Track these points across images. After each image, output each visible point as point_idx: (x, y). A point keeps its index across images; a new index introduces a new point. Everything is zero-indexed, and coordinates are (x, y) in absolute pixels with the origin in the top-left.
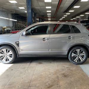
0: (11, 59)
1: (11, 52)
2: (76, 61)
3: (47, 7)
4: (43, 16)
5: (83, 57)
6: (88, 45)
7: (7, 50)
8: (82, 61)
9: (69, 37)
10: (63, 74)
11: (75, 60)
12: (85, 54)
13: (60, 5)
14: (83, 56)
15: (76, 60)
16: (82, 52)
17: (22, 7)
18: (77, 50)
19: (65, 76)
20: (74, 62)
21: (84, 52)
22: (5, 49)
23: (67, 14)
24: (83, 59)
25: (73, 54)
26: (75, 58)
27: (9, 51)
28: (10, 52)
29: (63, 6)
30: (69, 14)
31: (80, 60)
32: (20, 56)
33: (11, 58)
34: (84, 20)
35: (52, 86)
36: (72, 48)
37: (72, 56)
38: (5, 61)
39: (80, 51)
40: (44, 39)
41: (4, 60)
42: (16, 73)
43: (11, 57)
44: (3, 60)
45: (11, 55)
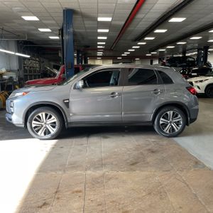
0: (53, 131)
1: (54, 119)
2: (168, 132)
3: (99, 31)
4: (89, 47)
5: (178, 124)
6: (187, 104)
7: (46, 115)
8: (177, 130)
9: (155, 90)
10: (149, 150)
11: (165, 131)
12: (181, 119)
13: (127, 27)
14: (178, 122)
15: (167, 130)
16: (177, 116)
17: (47, 28)
18: (168, 113)
19: (153, 152)
20: (163, 132)
21: (179, 116)
22: (44, 114)
23: (139, 43)
24: (179, 128)
25: (161, 119)
26: (166, 126)
27: (50, 117)
28: (53, 117)
29: (132, 28)
30: (144, 43)
31: (173, 129)
32: (70, 126)
33: (55, 130)
34: (174, 56)
35: (136, 163)
36: (161, 110)
37: (161, 122)
38: (43, 134)
39: (174, 113)
40: (112, 94)
41: (41, 133)
42: (71, 151)
43: (54, 127)
44: (39, 133)
45: (55, 123)
